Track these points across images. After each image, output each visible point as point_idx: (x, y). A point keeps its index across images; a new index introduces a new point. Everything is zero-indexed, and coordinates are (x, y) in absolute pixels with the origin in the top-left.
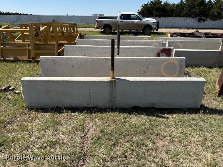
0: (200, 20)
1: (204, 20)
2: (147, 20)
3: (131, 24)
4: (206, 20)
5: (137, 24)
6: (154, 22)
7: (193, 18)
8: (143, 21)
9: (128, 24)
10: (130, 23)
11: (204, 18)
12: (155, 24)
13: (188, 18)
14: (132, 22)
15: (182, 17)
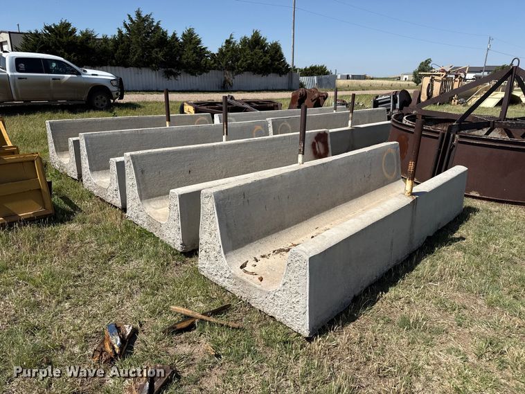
0: (168, 74)
1: (175, 75)
2: (93, 75)
3: (52, 85)
4: (179, 74)
5: (68, 84)
6: (112, 80)
7: (154, 69)
8: (83, 76)
9: (45, 84)
10: (49, 82)
11: (174, 70)
12: (115, 83)
13: (143, 69)
14: (53, 79)
15: (132, 68)
